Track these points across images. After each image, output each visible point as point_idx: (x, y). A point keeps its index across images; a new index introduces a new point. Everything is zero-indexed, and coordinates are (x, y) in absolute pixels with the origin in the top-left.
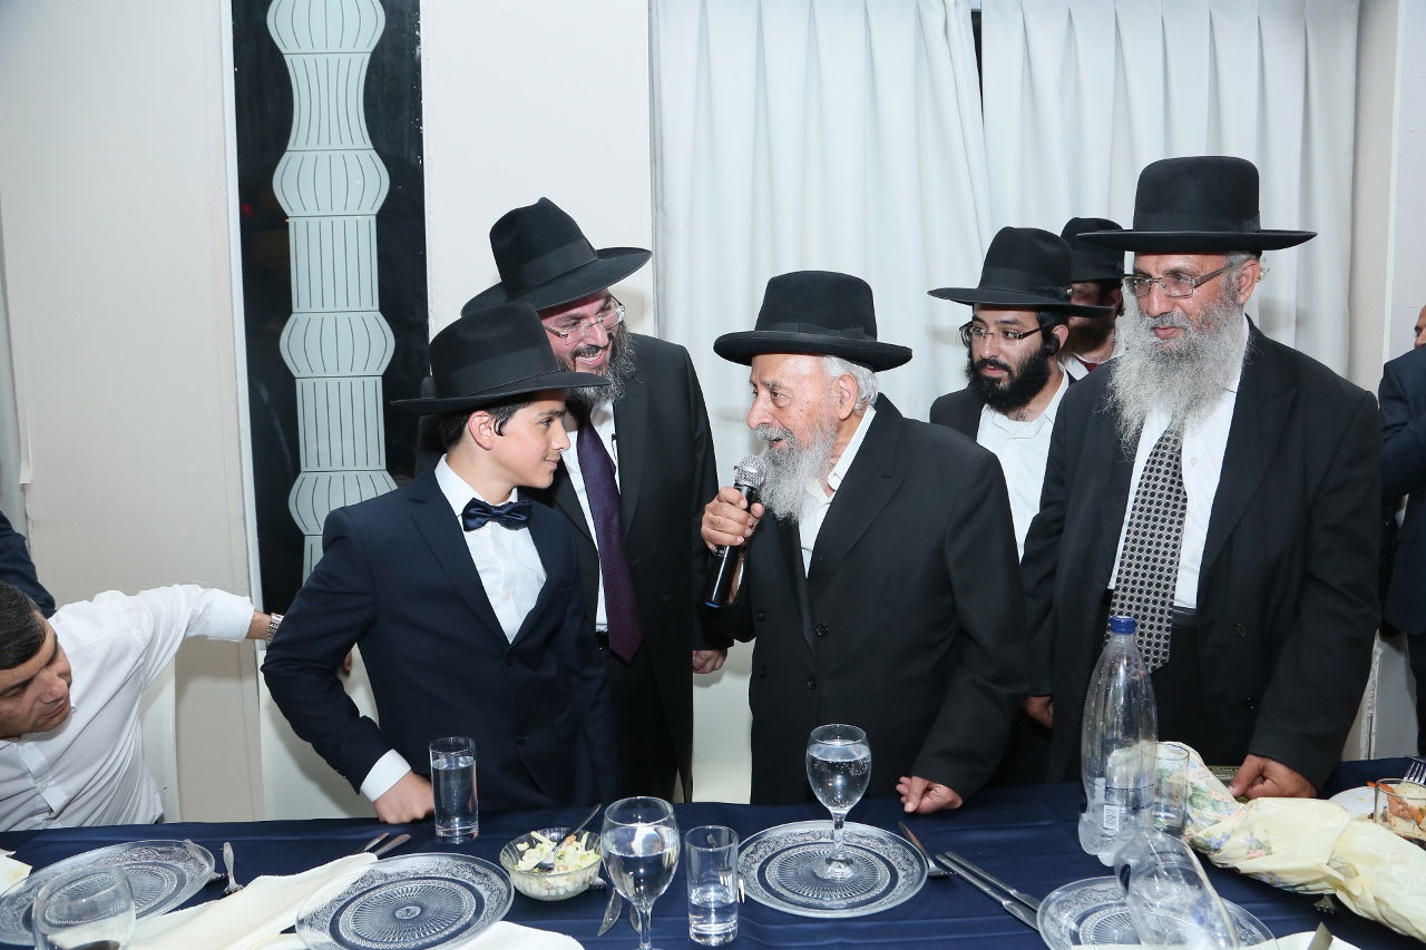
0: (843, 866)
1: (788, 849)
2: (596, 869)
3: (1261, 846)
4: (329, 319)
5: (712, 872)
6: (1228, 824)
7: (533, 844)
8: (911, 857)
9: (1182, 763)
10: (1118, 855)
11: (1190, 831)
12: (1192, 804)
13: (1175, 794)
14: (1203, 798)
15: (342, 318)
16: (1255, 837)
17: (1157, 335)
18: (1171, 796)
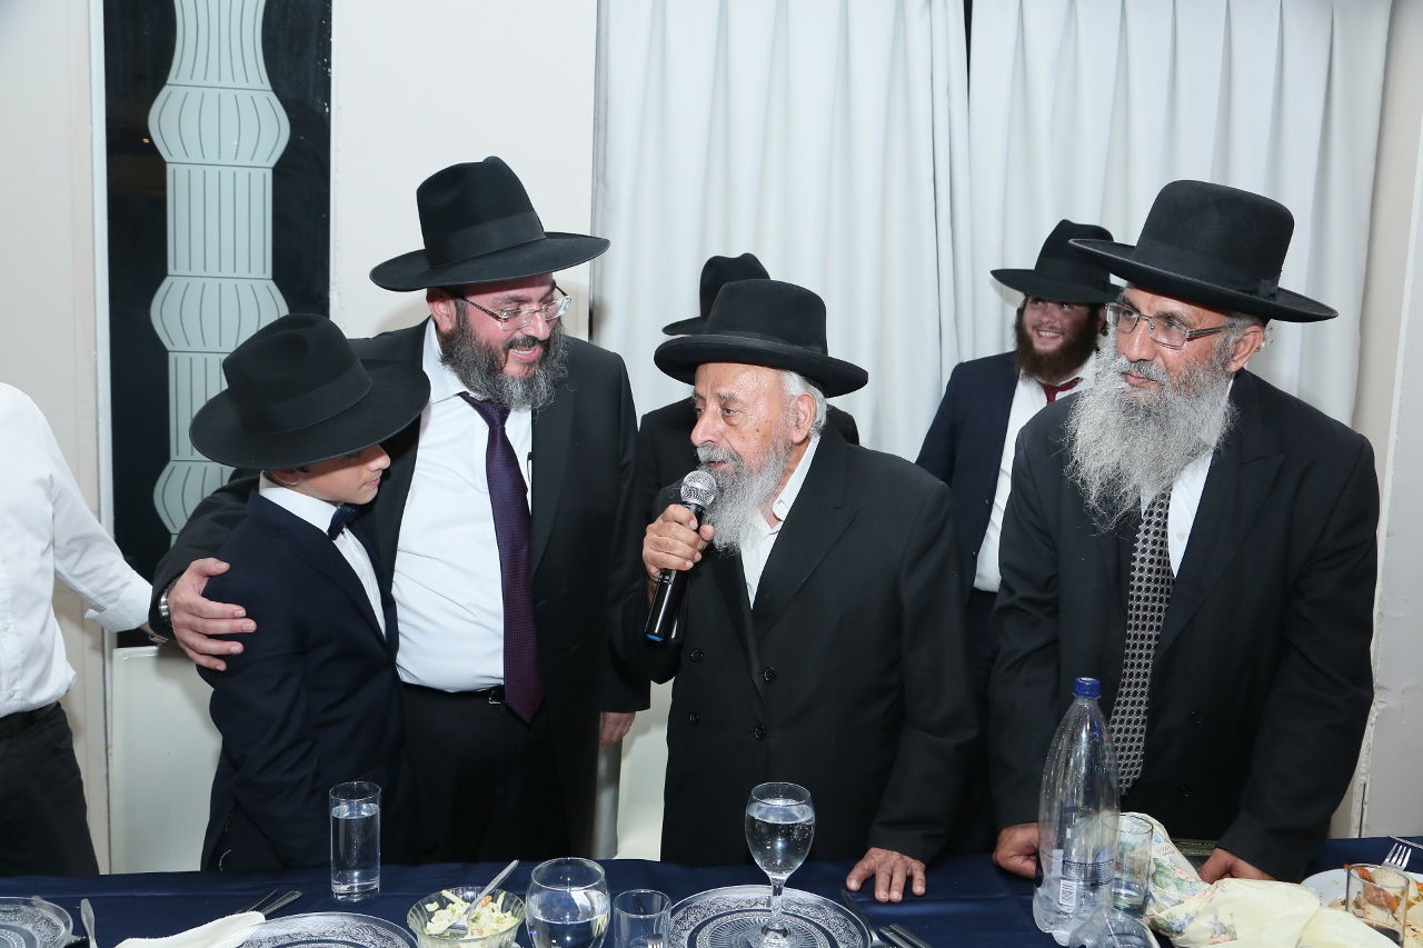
0: (779, 936)
1: (721, 916)
2: (513, 934)
3: (1225, 930)
4: (212, 285)
5: (641, 939)
6: (1191, 905)
7: (444, 904)
8: (853, 928)
9: (1146, 836)
10: (1075, 933)
11: (1151, 910)
12: (1154, 881)
13: (1136, 870)
14: (1167, 876)
15: (228, 286)
16: (1220, 920)
17: (1126, 381)
18: (1132, 872)
